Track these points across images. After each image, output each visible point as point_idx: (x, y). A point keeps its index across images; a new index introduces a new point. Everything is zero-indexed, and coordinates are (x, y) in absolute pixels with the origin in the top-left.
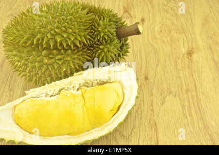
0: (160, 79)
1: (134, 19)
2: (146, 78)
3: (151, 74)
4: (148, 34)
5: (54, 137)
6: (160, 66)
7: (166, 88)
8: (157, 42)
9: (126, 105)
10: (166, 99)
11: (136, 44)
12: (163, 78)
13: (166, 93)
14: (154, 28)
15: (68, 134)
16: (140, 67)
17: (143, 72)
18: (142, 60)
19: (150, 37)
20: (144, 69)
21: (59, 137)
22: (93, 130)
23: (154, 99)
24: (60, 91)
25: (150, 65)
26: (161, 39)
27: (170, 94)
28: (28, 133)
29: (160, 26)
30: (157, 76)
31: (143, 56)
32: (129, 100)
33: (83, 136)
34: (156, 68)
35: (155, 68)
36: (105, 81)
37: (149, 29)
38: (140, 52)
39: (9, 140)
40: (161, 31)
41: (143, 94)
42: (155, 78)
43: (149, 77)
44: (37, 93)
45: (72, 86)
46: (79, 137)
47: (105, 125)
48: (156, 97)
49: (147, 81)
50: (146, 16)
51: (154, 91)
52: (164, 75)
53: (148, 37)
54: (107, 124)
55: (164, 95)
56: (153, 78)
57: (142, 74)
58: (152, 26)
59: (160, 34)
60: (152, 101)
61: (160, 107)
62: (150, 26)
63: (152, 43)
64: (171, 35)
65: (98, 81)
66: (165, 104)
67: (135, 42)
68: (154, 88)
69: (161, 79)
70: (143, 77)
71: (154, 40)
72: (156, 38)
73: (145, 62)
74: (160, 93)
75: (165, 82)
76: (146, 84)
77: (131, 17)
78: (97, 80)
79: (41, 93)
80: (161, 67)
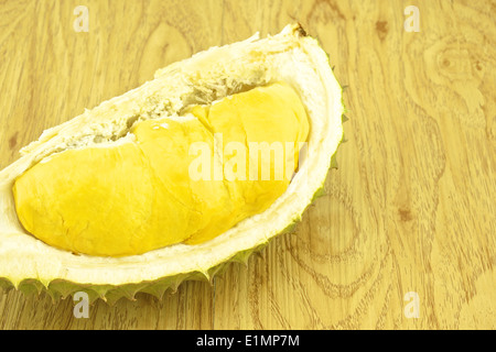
0: (450, 216)
1: (351, 22)
2: (405, 215)
3: (420, 203)
4: (402, 70)
5: (146, 255)
6: (448, 173)
7: (476, 247)
8: (435, 97)
9: (321, 141)
10: (479, 283)
11: (362, 105)
12: (464, 214)
13: (476, 261)
14: (421, 54)
15: (185, 242)
16: (380, 177)
17: (392, 194)
18: (385, 154)
19: (408, 81)
20: (393, 183)
21: (161, 253)
22: (249, 222)
23: (438, 283)
24: (130, 124)
25: (413, 170)
26: (447, 88)
27: (490, 266)
28: (70, 254)
29: (440, 45)
30: (439, 206)
31: (390, 143)
32: (326, 126)
33: (223, 242)
34: (436, 181)
35: (432, 181)
36: (248, 82)
37: (405, 57)
38: (380, 129)
39: (22, 278)
40: (446, 63)
41: (396, 265)
42: (433, 213)
43: (414, 211)
44: (67, 138)
45: (161, 106)
46: (214, 245)
47: (278, 203)
48: (443, 277)
49: (409, 224)
50: (390, 12)
51: (435, 256)
52: (466, 203)
53: (402, 83)
54: (280, 200)
55: (469, 270)
56: (428, 215)
57: (389, 200)
58: (416, 46)
59: (444, 72)
60: (430, 287)
61: (459, 308)
62: (408, 46)
63: (416, 101)
64: (481, 74)
65: (230, 85)
66: (475, 298)
67: (359, 97)
68: (435, 245)
69: (456, 216)
70: (392, 210)
71: (422, 90)
72: (429, 85)
73: (397, 161)
74: (456, 262)
75: (470, 227)
76: (405, 232)
77: (342, 17)
78: (224, 81)
79: (78, 135)
80: (454, 177)
